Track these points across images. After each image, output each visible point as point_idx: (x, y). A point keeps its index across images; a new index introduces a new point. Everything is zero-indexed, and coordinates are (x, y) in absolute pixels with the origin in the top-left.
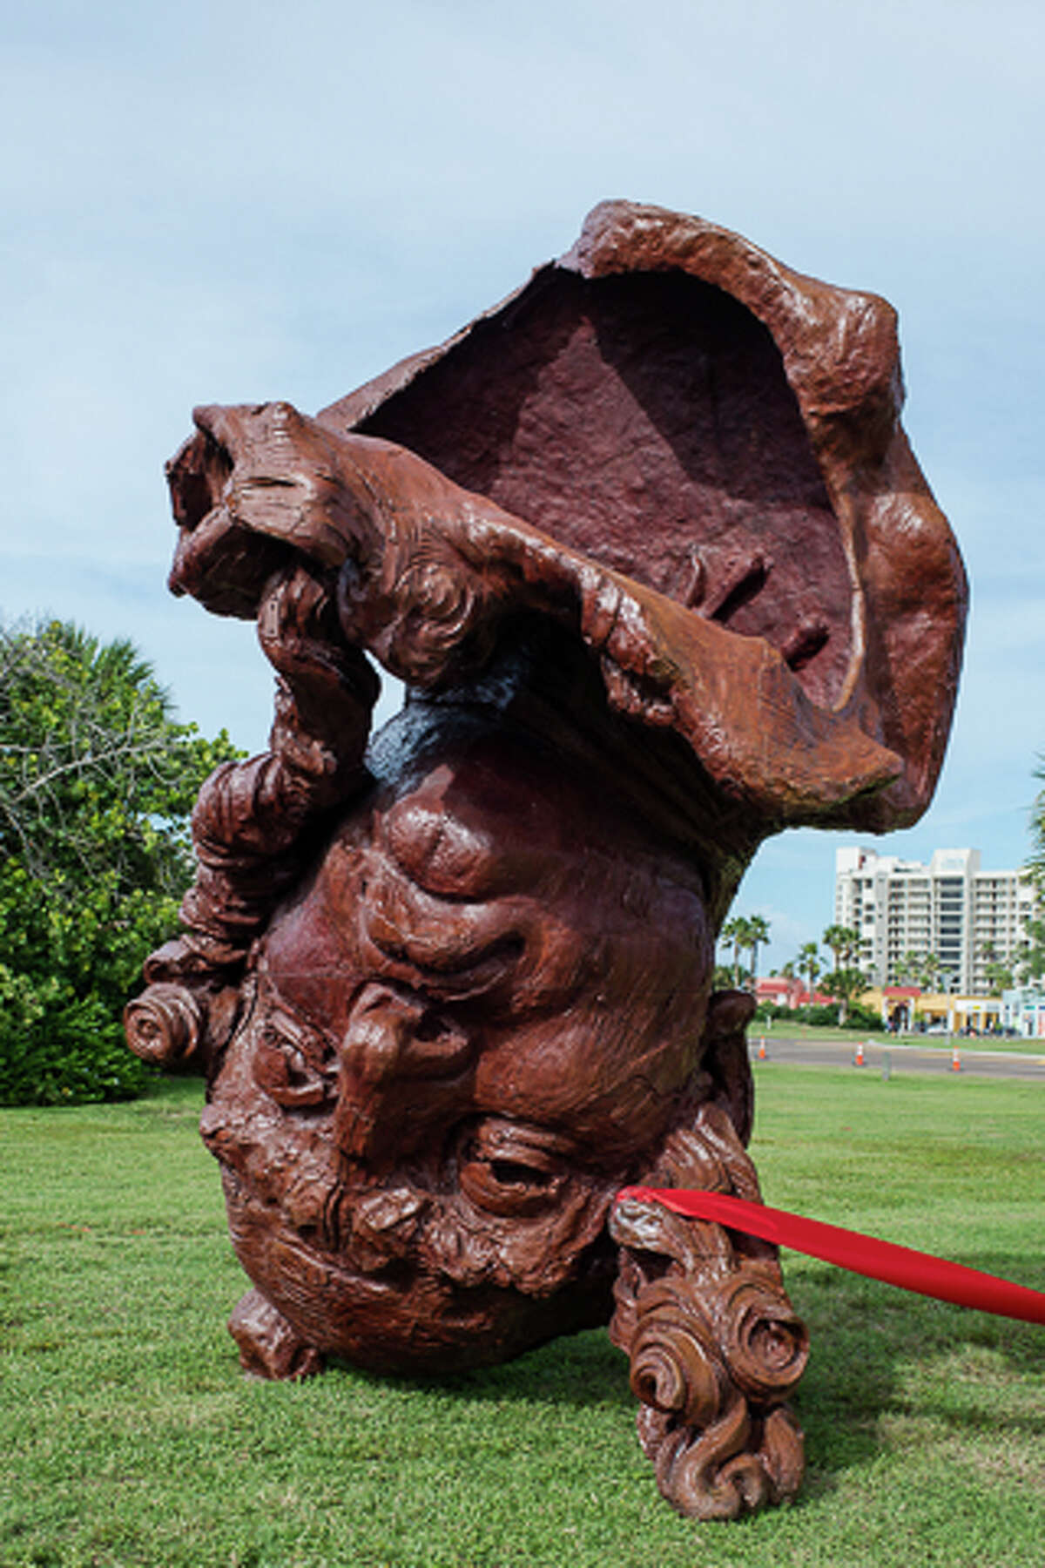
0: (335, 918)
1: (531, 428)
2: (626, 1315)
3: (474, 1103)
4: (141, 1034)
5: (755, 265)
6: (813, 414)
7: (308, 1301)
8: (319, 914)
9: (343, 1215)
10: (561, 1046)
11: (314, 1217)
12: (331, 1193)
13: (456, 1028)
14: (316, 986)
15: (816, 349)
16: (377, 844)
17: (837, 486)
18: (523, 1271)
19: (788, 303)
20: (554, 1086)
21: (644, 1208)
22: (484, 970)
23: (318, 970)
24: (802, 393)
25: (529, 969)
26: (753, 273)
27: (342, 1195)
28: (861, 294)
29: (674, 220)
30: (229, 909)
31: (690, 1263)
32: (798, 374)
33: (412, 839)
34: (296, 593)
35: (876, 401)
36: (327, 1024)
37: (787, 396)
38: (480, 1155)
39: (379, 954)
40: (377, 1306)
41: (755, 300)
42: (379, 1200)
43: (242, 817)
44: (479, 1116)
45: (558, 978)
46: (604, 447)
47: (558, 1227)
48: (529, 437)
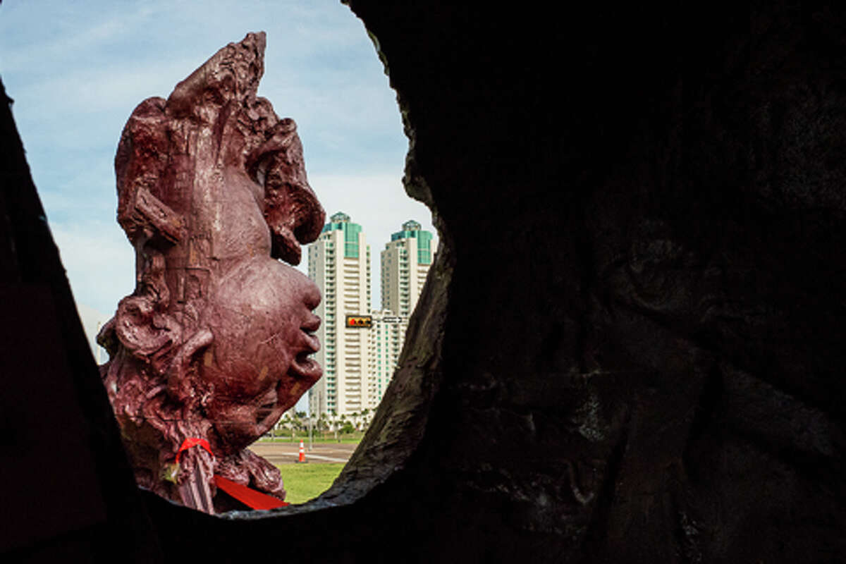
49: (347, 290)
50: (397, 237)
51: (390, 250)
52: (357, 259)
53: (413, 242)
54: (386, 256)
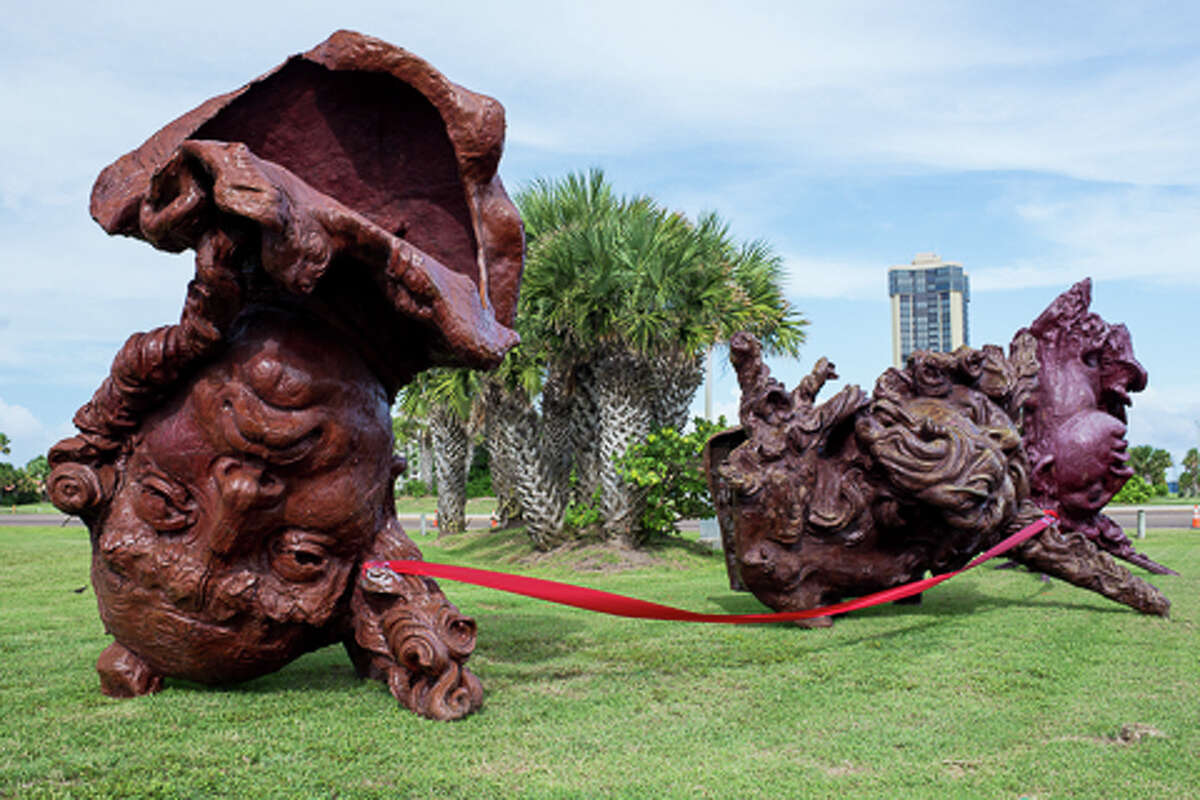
0: (201, 421)
1: (273, 142)
2: (371, 630)
3: (284, 521)
4: (66, 494)
5: (434, 77)
6: (463, 157)
7: (174, 643)
8: (189, 418)
9: (208, 589)
10: (336, 487)
11: (192, 592)
12: (201, 578)
13: (277, 481)
14: (188, 460)
15: (469, 125)
16: (235, 378)
17: (471, 193)
18: (311, 612)
19: (452, 98)
20: (332, 509)
21: (383, 571)
22: (302, 446)
23: (189, 451)
24: (458, 146)
25: (323, 446)
26: (432, 81)
27: (210, 577)
28: (489, 99)
29: (389, 48)
30: (119, 417)
31: (409, 598)
32: (456, 136)
33: (266, 376)
34: (221, 243)
35: (494, 152)
36: (191, 481)
37: (449, 145)
38: (285, 549)
39: (244, 440)
40: (224, 641)
41: (432, 94)
42: (231, 579)
43: (155, 364)
44: (285, 528)
45: (338, 451)
46: (314, 156)
47: (327, 586)
48: (272, 147)
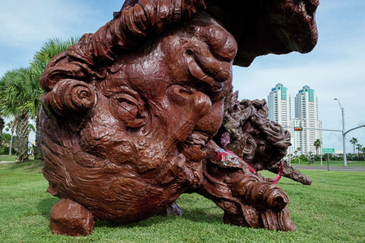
0: (168, 61)
8: (159, 59)
11: (158, 165)
12: (163, 157)
14: (156, 84)
21: (235, 156)
23: (158, 79)
27: (167, 156)
42: (176, 158)
49: (282, 111)
50: (301, 92)
51: (298, 96)
52: (286, 100)
53: (307, 93)
54: (297, 98)
